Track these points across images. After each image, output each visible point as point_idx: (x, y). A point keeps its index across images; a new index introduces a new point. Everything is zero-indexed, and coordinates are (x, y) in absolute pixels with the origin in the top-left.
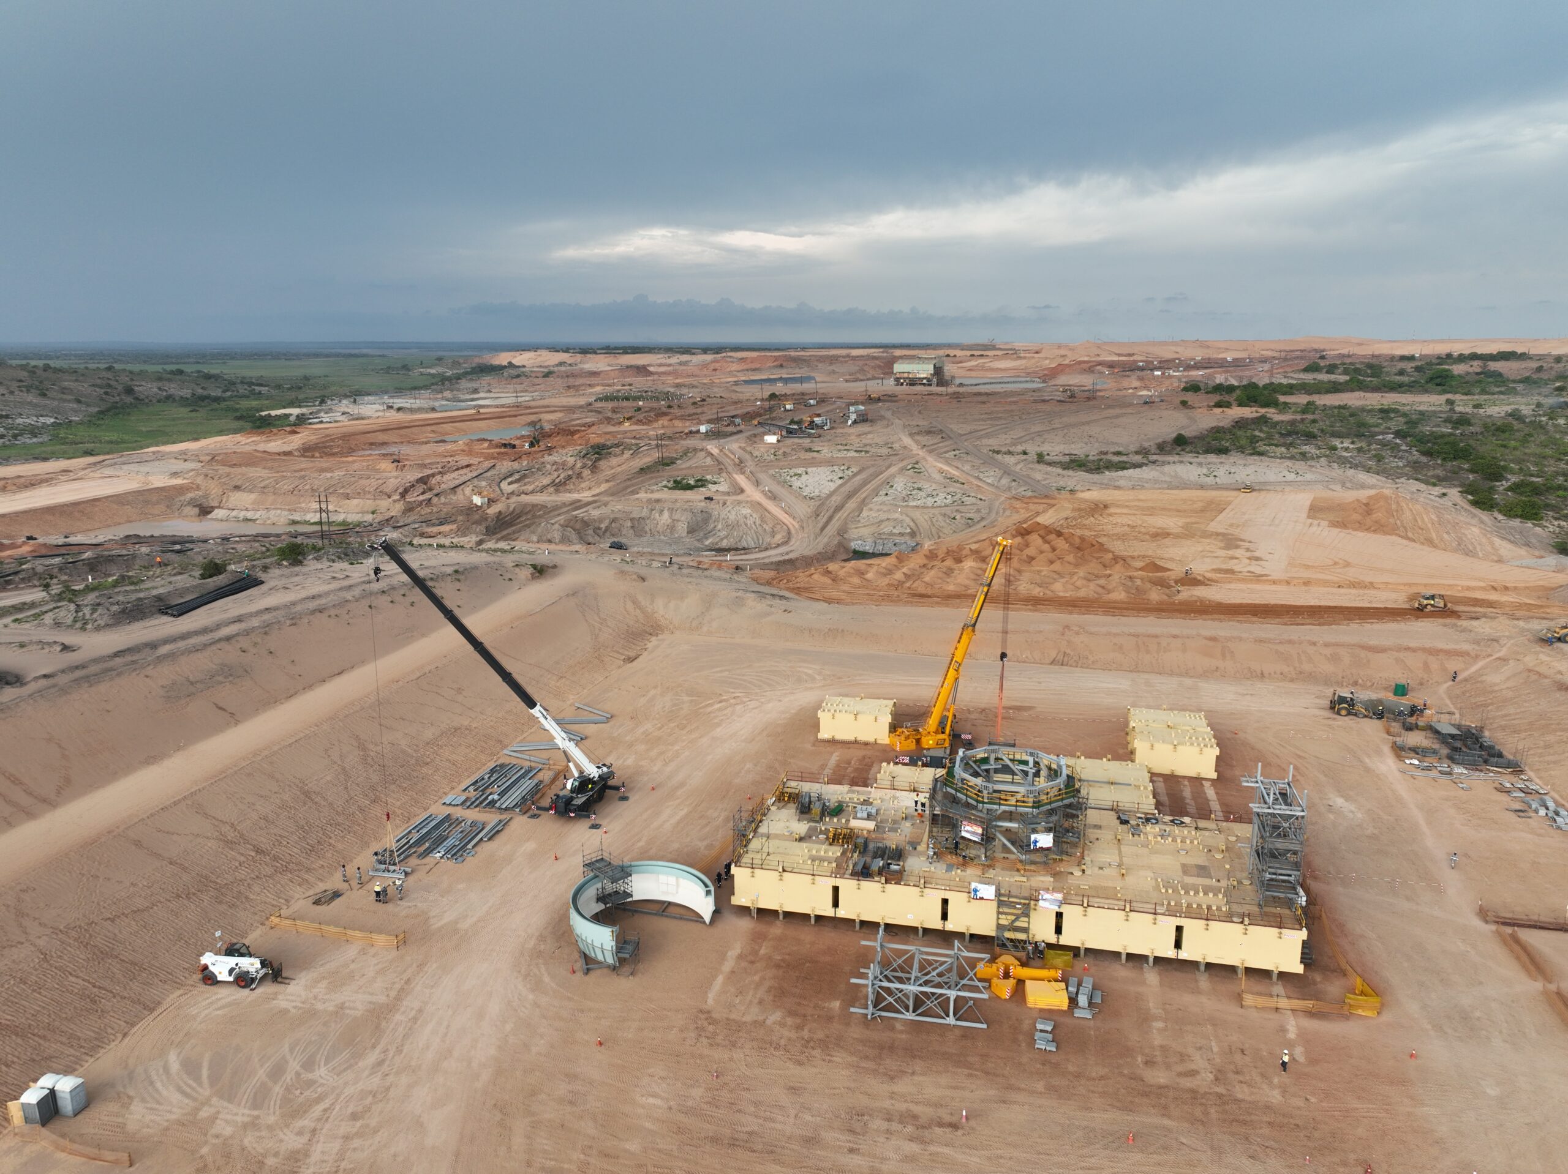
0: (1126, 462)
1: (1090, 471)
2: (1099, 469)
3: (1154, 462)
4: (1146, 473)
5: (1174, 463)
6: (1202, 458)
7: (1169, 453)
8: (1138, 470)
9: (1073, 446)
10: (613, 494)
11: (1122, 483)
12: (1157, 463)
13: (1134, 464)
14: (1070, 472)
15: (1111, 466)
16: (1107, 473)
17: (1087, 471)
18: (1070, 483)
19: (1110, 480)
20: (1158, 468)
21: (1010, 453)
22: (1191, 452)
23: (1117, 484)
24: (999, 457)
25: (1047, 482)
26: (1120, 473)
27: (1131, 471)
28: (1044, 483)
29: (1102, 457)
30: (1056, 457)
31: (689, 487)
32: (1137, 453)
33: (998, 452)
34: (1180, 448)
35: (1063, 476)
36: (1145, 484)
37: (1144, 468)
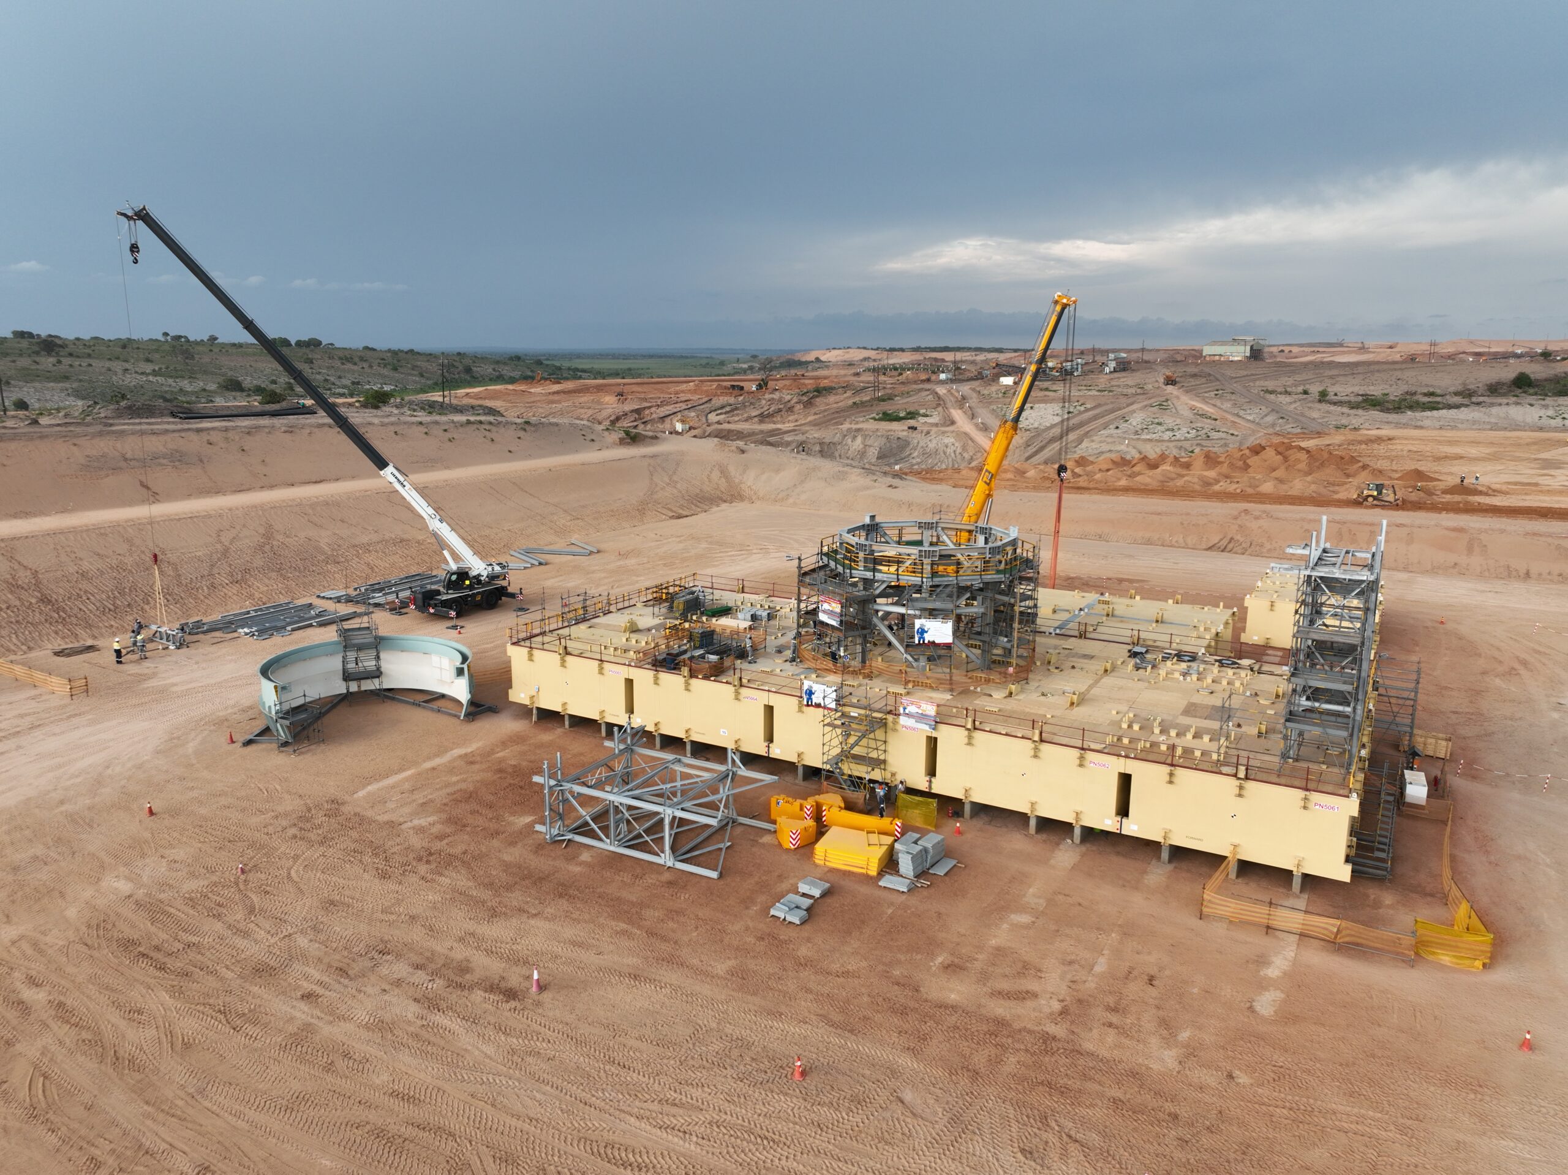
0: (1438, 403)
1: (1387, 411)
2: (1399, 408)
3: (1478, 404)
4: (1464, 414)
5: (1507, 404)
6: (1549, 401)
7: (1504, 395)
8: (1453, 412)
9: (1372, 388)
10: (815, 425)
11: (1427, 423)
12: (1483, 404)
13: (1449, 405)
14: (1360, 412)
15: (1414, 406)
16: (1409, 413)
17: (1382, 411)
18: (1355, 422)
19: (1411, 419)
20: (1482, 409)
21: (1287, 393)
22: (1536, 394)
23: (1419, 423)
24: (1272, 397)
25: (1326, 420)
26: (1428, 413)
27: (1444, 411)
28: (1320, 421)
29: (1408, 397)
30: (1345, 398)
31: (898, 419)
32: (1456, 394)
33: (1271, 392)
34: (1520, 391)
35: (1349, 415)
36: (1459, 425)
37: (1462, 409)
